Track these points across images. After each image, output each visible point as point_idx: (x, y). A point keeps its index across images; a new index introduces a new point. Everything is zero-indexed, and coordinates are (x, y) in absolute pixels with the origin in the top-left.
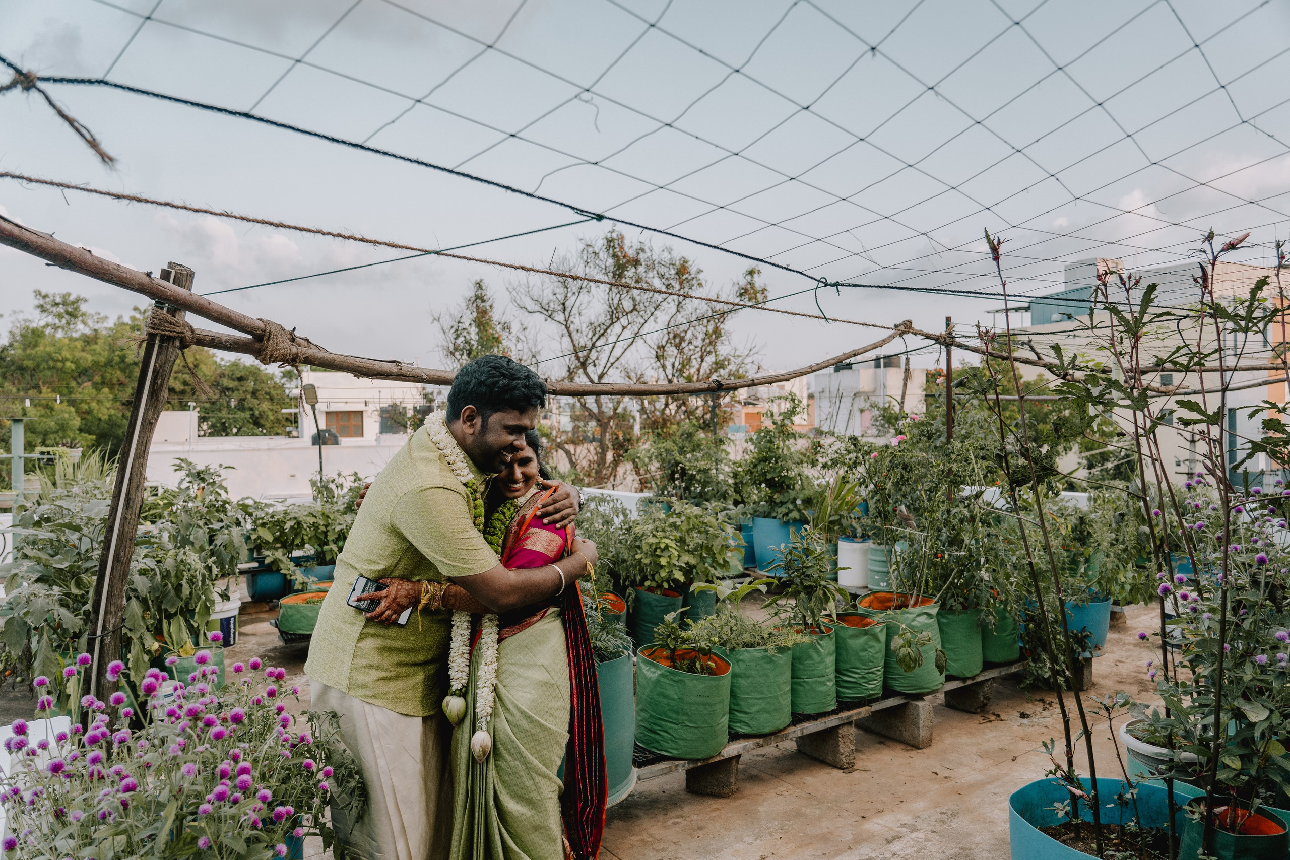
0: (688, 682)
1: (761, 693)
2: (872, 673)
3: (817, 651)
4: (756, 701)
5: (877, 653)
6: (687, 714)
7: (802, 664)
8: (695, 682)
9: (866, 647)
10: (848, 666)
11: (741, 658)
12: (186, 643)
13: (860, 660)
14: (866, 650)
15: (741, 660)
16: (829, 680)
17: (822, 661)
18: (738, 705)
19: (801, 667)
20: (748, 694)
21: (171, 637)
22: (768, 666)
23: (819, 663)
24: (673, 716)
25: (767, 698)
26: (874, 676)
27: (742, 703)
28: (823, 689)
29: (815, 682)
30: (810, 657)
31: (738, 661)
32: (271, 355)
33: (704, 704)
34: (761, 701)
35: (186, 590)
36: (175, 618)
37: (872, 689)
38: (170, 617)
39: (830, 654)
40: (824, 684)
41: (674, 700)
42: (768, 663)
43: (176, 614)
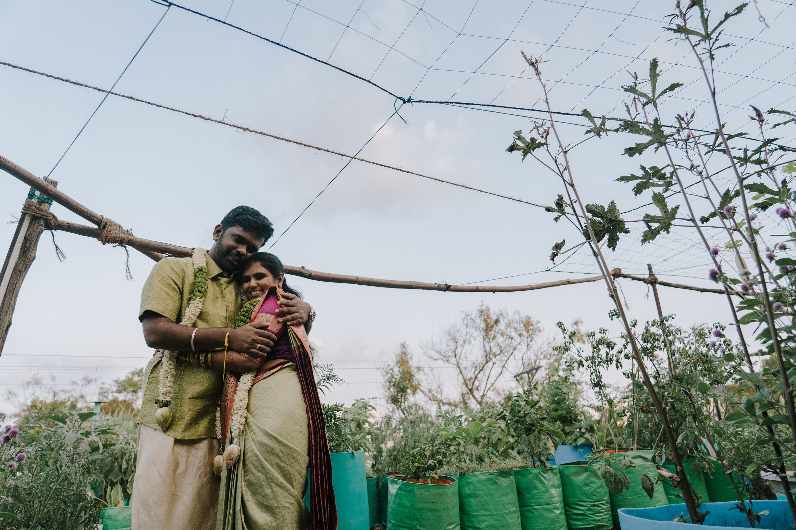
0: (416, 491)
1: (489, 510)
2: (597, 506)
3: (542, 482)
4: (485, 518)
5: (599, 488)
6: (417, 519)
7: (530, 493)
8: (422, 490)
9: (588, 482)
10: (575, 500)
11: (470, 481)
12: (119, 502)
13: (584, 493)
14: (587, 485)
15: (470, 483)
16: (556, 508)
17: (547, 491)
18: (471, 522)
19: (529, 496)
20: (478, 511)
21: (110, 497)
22: (493, 487)
23: (545, 492)
24: (408, 521)
25: (494, 515)
26: (599, 509)
27: (474, 520)
28: (551, 515)
29: (543, 509)
30: (536, 487)
31: (469, 483)
32: (106, 237)
33: (431, 510)
34: (488, 518)
35: (124, 466)
36: (116, 486)
37: (599, 521)
38: (113, 484)
39: (556, 487)
40: (551, 511)
41: (407, 507)
42: (492, 485)
43: (116, 483)
